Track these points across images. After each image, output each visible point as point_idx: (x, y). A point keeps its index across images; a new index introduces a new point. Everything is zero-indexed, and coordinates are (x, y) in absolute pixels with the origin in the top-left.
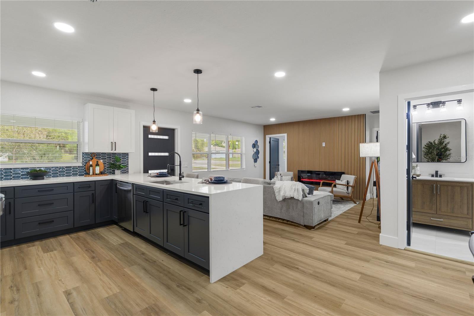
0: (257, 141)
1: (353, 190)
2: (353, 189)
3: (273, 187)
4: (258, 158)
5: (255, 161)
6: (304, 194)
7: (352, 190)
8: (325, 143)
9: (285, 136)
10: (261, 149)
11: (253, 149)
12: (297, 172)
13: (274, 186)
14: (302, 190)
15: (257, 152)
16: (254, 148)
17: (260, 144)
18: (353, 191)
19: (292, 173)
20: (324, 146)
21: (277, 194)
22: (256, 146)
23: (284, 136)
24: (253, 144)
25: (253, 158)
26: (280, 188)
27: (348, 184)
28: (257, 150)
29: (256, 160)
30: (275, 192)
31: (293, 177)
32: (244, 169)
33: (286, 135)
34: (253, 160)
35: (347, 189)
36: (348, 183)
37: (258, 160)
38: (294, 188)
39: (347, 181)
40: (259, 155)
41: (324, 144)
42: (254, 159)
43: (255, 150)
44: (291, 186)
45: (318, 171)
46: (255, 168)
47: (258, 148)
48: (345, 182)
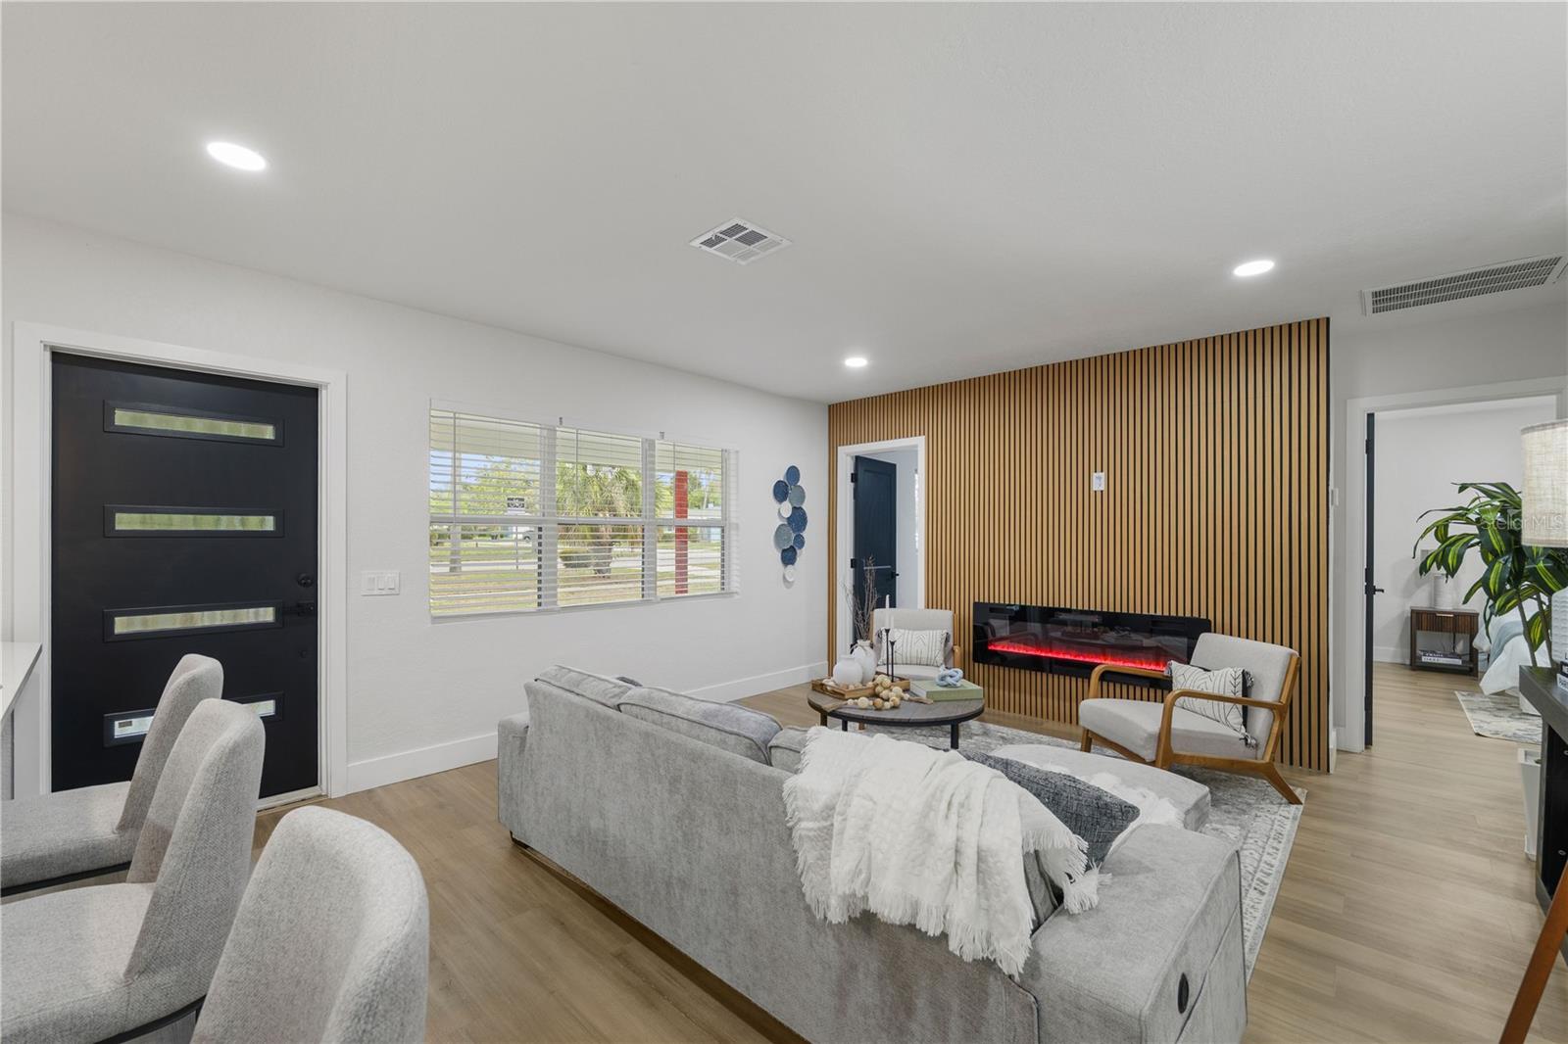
0: (793, 473)
1: (1281, 725)
2: (1282, 719)
3: (778, 785)
4: (802, 544)
5: (789, 557)
6: (1042, 874)
7: (1276, 729)
8: (1103, 475)
9: (916, 446)
10: (815, 507)
11: (777, 505)
12: (969, 613)
13: (791, 782)
14: (1026, 855)
15: (798, 520)
16: (780, 502)
17: (813, 484)
18: (1281, 735)
19: (948, 614)
20: (1103, 487)
21: (807, 855)
22: (792, 494)
23: (913, 450)
24: (778, 483)
25: (777, 544)
26: (829, 810)
27: (1246, 691)
28: (794, 508)
29: (791, 555)
30: (796, 834)
31: (951, 633)
33: (920, 442)
34: (777, 555)
35: (1241, 720)
36: (1247, 684)
37: (803, 555)
38: (946, 836)
39: (1245, 674)
40: (804, 534)
41: (1100, 478)
42: (784, 551)
43: (786, 509)
44: (926, 816)
45: (1069, 611)
46: (788, 588)
47: (803, 502)
48: (1228, 683)
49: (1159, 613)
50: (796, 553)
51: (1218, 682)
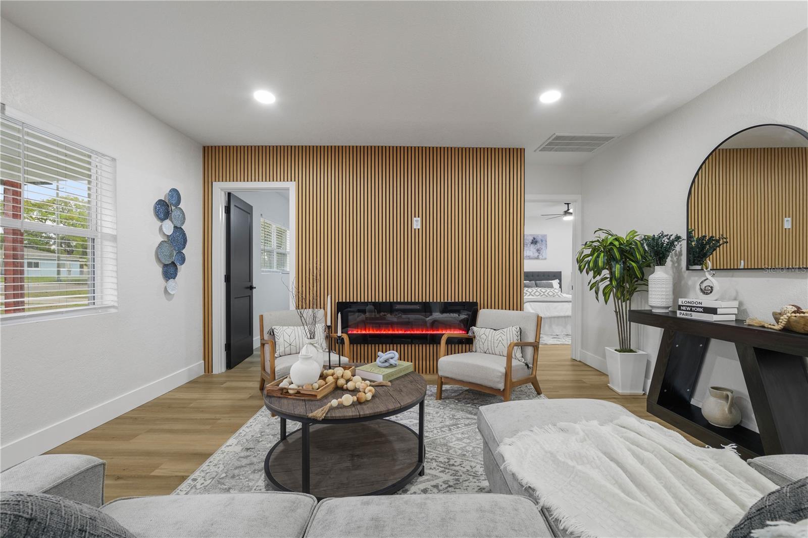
4: (183, 260)
5: (170, 271)
8: (419, 219)
9: (288, 189)
10: (193, 229)
11: (159, 223)
12: (334, 310)
15: (178, 239)
16: (162, 220)
17: (191, 206)
20: (419, 227)
22: (175, 213)
24: (160, 201)
25: (158, 259)
28: (175, 227)
29: (172, 270)
32: (113, 311)
33: (292, 186)
34: (159, 270)
35: (521, 355)
37: (182, 270)
40: (184, 251)
41: (417, 221)
42: (165, 266)
43: (168, 227)
45: (400, 303)
46: (169, 300)
47: (183, 223)
48: (514, 335)
49: (449, 301)
50: (177, 269)
51: (508, 335)
